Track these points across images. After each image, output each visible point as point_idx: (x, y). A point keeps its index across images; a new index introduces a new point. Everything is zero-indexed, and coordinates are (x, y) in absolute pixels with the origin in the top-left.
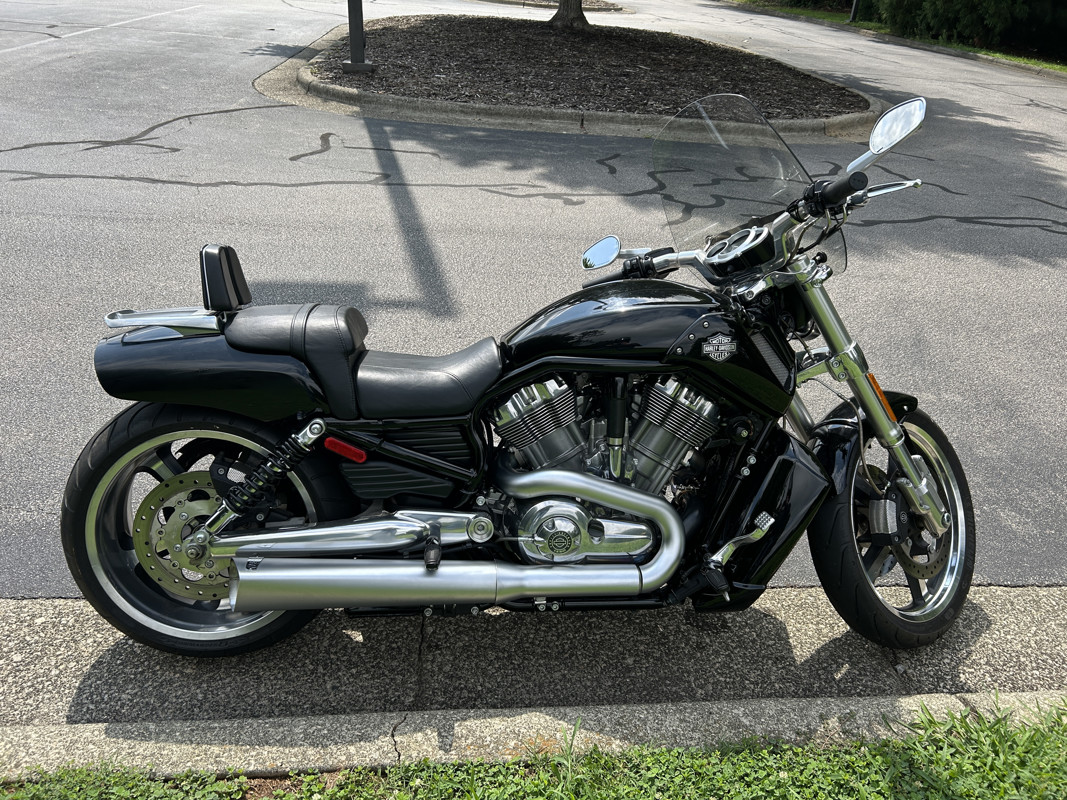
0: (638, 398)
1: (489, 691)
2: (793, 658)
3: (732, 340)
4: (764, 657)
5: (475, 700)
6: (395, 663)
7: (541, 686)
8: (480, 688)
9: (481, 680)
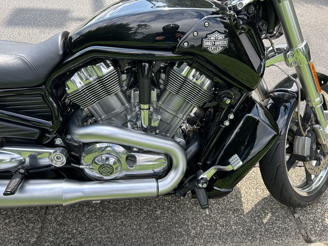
0: (163, 76)
1: (80, 233)
2: (243, 210)
3: (226, 37)
4: (228, 209)
5: (70, 240)
6: (31, 216)
7: (108, 229)
8: (75, 231)
9: (77, 226)
